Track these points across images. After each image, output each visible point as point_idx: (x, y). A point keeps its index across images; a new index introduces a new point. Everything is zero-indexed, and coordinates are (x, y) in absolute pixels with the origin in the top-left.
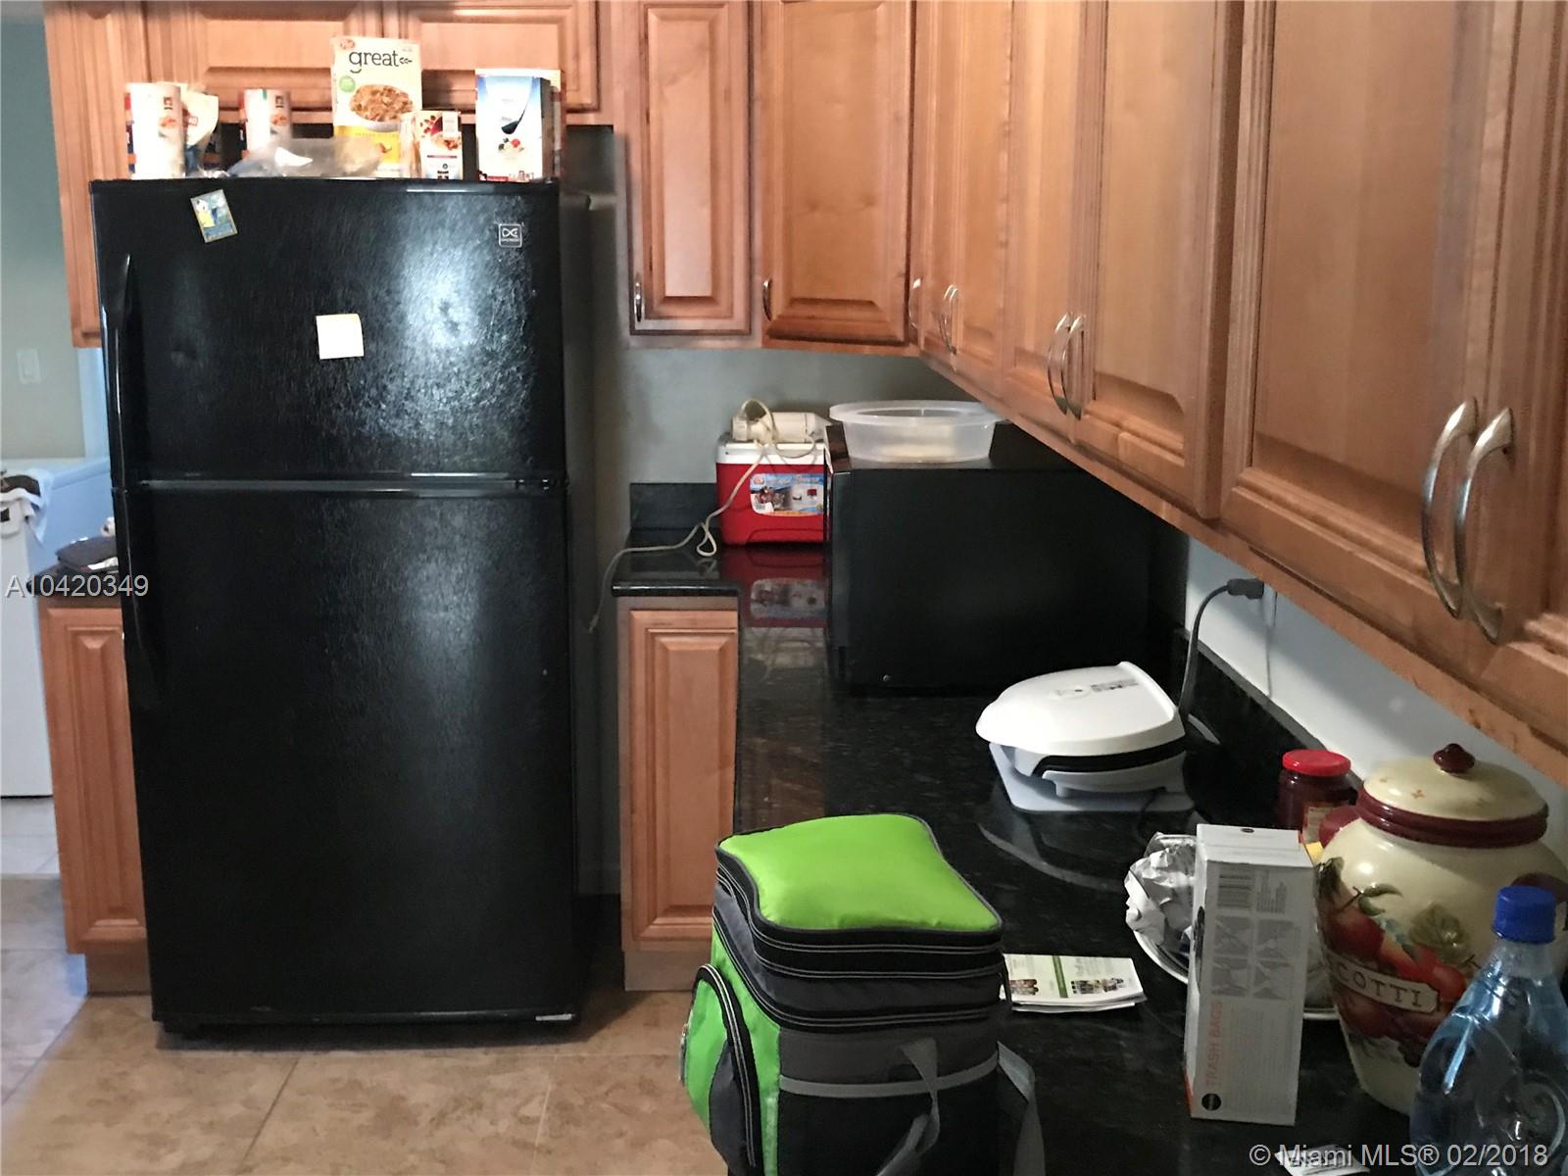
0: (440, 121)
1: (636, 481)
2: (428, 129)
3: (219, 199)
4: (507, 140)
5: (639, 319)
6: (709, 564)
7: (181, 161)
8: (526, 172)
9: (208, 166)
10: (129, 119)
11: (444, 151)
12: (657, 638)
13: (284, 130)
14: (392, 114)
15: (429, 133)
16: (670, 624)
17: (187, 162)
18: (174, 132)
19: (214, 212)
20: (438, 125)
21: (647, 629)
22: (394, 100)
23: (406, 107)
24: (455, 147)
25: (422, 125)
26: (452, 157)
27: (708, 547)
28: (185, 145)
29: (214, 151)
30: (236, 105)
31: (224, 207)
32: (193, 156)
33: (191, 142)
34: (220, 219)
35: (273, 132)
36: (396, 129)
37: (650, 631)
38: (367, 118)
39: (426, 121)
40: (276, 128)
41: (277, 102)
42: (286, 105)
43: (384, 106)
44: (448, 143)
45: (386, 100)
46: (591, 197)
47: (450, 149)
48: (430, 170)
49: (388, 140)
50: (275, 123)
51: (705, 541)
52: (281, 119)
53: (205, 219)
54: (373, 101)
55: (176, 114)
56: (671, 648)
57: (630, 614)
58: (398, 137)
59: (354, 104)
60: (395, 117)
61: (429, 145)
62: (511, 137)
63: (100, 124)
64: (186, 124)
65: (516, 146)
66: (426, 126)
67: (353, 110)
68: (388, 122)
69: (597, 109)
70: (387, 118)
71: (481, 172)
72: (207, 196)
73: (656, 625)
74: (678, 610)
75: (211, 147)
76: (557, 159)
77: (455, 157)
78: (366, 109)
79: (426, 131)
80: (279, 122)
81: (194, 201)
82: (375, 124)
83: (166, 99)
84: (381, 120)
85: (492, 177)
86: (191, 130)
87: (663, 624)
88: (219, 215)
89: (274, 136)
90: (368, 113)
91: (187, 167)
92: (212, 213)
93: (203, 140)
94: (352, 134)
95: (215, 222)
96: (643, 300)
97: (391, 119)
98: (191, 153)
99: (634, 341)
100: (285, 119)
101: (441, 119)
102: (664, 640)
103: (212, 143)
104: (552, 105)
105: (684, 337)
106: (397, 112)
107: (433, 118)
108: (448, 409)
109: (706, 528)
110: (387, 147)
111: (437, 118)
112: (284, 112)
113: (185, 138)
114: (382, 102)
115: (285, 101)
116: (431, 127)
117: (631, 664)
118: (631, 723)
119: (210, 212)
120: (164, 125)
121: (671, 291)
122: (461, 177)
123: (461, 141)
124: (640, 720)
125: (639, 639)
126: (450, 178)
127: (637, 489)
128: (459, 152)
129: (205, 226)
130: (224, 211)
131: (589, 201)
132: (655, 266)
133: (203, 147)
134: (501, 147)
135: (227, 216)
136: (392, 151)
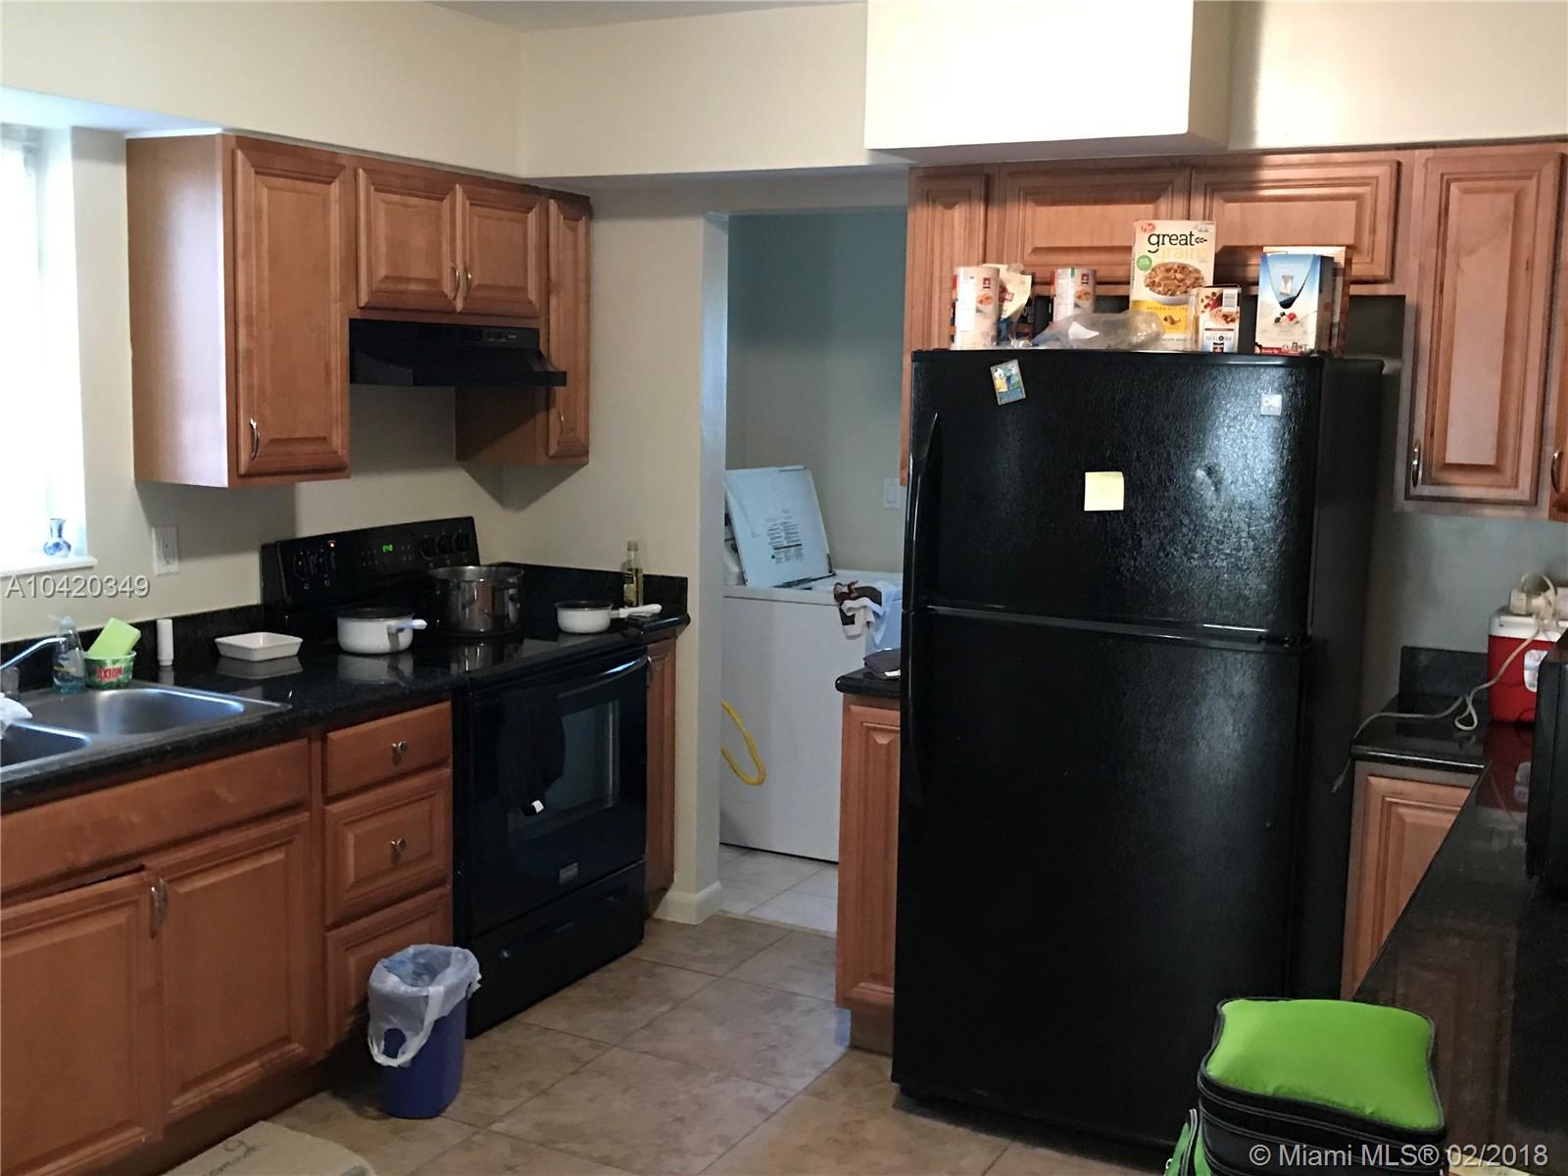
0: (1220, 298)
1: (1410, 643)
2: (1209, 304)
3: (1013, 368)
4: (1284, 314)
5: (1415, 484)
6: (1469, 738)
7: (993, 333)
8: (1299, 344)
9: (1019, 336)
10: (954, 297)
11: (1222, 324)
12: (1394, 808)
13: (1087, 304)
14: (1183, 288)
15: (1209, 309)
16: (1409, 795)
17: (999, 332)
18: (990, 309)
19: (1009, 379)
20: (1218, 301)
21: (1384, 796)
22: (1187, 275)
23: (1197, 282)
24: (1233, 320)
25: (1202, 300)
26: (1229, 330)
27: (1468, 721)
28: (999, 318)
29: (1026, 322)
30: (1049, 280)
31: (1017, 375)
32: (1005, 328)
33: (1004, 316)
34: (1013, 386)
35: (1076, 306)
36: (1186, 302)
37: (1388, 799)
38: (1159, 293)
39: (1207, 297)
40: (1080, 302)
41: (1083, 279)
42: (1091, 281)
43: (1176, 282)
44: (1225, 317)
45: (1179, 276)
46: (1386, 363)
47: (1227, 322)
48: (1208, 342)
49: (1176, 313)
50: (1079, 297)
51: (1466, 713)
52: (1085, 294)
53: (1000, 385)
54: (1167, 278)
55: (993, 293)
56: (1408, 820)
57: (1367, 780)
58: (1186, 310)
59: (1148, 280)
60: (1186, 292)
61: (1207, 320)
62: (1288, 311)
63: (940, 298)
64: (1002, 300)
65: (1291, 319)
66: (1206, 301)
67: (1148, 286)
68: (1179, 296)
69: (1391, 280)
70: (1178, 293)
71: (1257, 344)
72: (1004, 365)
73: (1394, 794)
74: (1420, 782)
75: (1023, 319)
76: (1335, 331)
77: (1232, 330)
78: (1159, 285)
79: (1206, 307)
80: (1083, 297)
81: (992, 369)
82: (1167, 298)
83: (985, 279)
84: (1173, 294)
85: (1266, 349)
86: (1006, 305)
87: (1401, 794)
88: (1012, 382)
89: (1077, 309)
90: (1161, 289)
91: (999, 337)
92: (1006, 380)
93: (1016, 312)
94: (1144, 309)
95: (1009, 388)
96: (1421, 466)
97: (1181, 293)
98: (1004, 326)
99: (1410, 507)
100: (1089, 294)
101: (1222, 295)
102: (1402, 811)
103: (1025, 314)
104: (1335, 280)
105: (1464, 505)
106: (1188, 287)
107: (1214, 294)
108: (1225, 564)
109: (1469, 700)
110: (1176, 319)
111: (1218, 294)
112: (1089, 289)
113: (1000, 310)
114: (1175, 278)
115: (1090, 278)
116: (1211, 303)
117: (1365, 831)
118: (1360, 889)
119: (1005, 379)
120: (981, 302)
121: (1452, 457)
122: (1236, 350)
123: (1238, 315)
124: (1370, 886)
125: (1375, 807)
126: (1225, 350)
127: (1410, 654)
128: (1236, 326)
129: (1001, 390)
130: (1017, 378)
131: (1382, 366)
132: (1437, 431)
133: (1015, 320)
134: (1277, 320)
135: (1018, 382)
136: (1179, 324)
